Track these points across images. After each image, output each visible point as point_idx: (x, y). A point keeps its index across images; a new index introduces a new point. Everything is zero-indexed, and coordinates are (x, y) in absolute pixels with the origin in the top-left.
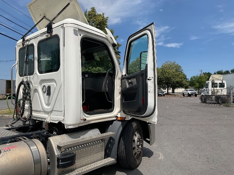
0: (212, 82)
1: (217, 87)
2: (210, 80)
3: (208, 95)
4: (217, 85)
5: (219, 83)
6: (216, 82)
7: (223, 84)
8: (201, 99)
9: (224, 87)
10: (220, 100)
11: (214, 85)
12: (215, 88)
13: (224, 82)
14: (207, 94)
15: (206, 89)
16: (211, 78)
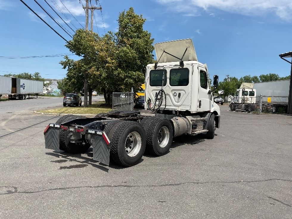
0: (243, 90)
1: (247, 95)
2: (241, 88)
3: (238, 102)
4: (248, 93)
5: (250, 92)
6: (246, 91)
7: (253, 92)
8: (231, 106)
9: (254, 95)
10: (249, 107)
11: (244, 93)
12: (245, 96)
13: (254, 90)
14: (236, 101)
15: (237, 97)
16: (242, 86)
